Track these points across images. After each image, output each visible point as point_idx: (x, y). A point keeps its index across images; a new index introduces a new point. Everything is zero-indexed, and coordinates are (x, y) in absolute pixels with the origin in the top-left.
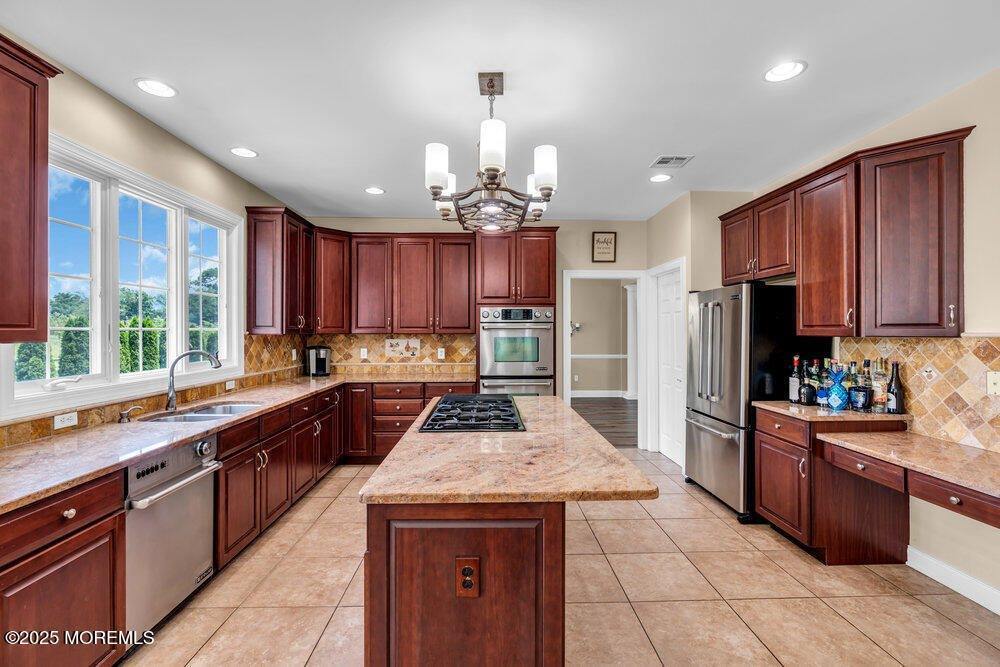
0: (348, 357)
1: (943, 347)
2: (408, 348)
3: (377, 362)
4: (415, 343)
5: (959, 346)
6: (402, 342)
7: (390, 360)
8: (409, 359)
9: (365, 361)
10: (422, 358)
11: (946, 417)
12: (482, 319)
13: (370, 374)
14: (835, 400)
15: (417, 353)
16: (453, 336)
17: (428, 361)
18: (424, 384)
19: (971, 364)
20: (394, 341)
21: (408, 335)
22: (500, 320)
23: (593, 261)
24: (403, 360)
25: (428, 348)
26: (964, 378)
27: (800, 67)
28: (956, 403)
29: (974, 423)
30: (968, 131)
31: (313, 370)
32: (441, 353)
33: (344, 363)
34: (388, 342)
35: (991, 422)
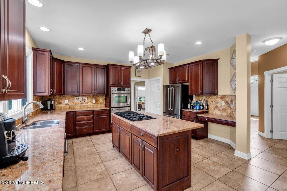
0: (60, 103)
1: (215, 97)
2: (82, 100)
3: (71, 104)
4: (85, 98)
5: (217, 97)
6: (81, 98)
7: (76, 104)
8: (83, 103)
9: (67, 104)
10: (87, 103)
11: (215, 110)
12: (112, 91)
13: (69, 108)
14: (198, 108)
15: (86, 101)
16: (97, 96)
17: (89, 104)
18: (94, 110)
19: (219, 100)
20: (78, 98)
21: (83, 96)
22: (116, 91)
23: (136, 76)
24: (81, 104)
25: (89, 100)
26: (218, 102)
27: (202, 43)
28: (217, 107)
29: (220, 110)
30: (219, 59)
31: (49, 108)
32: (94, 101)
33: (59, 105)
34: (75, 98)
35: (222, 110)
